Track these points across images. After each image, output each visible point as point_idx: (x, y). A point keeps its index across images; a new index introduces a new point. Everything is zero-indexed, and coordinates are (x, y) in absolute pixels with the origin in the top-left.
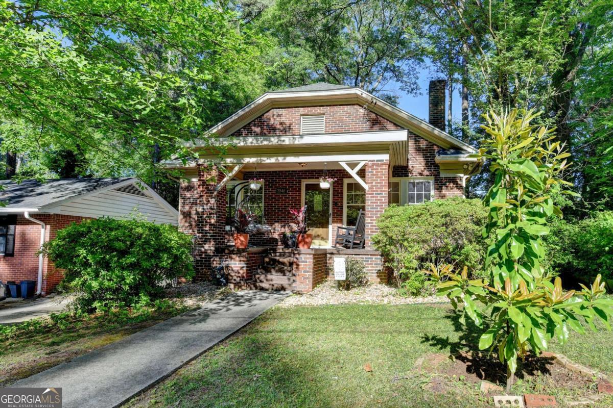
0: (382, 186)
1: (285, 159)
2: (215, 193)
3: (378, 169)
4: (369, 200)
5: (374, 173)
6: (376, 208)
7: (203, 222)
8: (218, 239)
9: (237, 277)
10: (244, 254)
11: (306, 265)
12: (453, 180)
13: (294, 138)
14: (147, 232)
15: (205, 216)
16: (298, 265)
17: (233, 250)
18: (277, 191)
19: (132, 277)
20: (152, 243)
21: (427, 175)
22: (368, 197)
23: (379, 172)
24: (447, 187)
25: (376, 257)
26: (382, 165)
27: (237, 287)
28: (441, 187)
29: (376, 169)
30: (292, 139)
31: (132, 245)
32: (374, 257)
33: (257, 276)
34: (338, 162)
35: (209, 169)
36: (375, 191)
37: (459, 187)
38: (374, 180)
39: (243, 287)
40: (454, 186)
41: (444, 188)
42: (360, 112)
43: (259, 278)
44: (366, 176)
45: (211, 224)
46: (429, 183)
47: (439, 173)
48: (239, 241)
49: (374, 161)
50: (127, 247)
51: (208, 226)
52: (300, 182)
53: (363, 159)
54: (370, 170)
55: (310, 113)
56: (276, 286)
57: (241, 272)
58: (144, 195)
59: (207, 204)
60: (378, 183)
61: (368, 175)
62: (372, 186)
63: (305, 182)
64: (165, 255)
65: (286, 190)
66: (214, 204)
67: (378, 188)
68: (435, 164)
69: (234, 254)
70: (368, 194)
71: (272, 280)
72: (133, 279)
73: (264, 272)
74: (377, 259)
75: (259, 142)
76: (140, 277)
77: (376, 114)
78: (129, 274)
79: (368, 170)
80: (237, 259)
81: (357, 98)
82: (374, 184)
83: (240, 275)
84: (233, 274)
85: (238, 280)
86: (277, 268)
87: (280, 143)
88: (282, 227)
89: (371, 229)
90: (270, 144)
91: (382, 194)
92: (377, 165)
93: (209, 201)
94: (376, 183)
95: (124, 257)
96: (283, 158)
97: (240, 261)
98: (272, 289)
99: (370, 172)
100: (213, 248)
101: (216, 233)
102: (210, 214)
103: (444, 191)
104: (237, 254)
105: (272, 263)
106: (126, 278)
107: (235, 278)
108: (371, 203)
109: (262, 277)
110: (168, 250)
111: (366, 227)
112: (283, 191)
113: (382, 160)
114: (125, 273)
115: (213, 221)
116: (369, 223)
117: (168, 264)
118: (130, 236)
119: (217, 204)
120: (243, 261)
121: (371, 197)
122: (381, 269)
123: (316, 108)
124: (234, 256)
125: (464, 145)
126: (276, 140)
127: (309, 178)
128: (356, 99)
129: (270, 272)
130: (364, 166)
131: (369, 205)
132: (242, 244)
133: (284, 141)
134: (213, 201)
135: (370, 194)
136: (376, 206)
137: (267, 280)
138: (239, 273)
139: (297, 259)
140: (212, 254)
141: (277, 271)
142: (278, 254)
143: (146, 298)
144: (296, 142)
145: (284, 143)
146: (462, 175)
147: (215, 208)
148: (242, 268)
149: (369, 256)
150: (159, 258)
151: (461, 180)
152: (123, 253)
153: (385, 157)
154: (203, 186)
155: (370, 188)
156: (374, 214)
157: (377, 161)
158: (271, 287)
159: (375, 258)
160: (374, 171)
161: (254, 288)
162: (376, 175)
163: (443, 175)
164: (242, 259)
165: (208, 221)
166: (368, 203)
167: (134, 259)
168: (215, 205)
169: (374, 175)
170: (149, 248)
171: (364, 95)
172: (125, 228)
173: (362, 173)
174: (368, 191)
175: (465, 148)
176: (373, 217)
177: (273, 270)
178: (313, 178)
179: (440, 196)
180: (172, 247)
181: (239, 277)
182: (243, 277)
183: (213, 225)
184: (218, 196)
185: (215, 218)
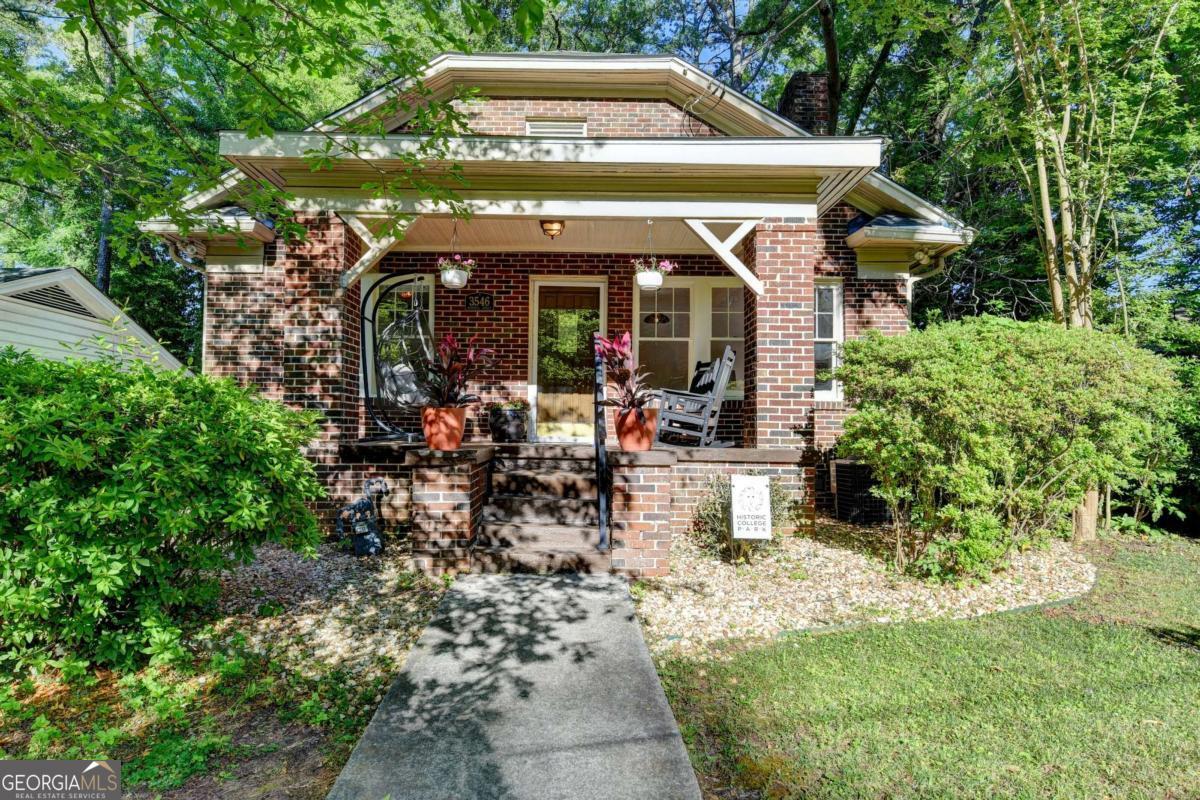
0: (800, 284)
1: (539, 205)
2: (339, 293)
3: (788, 242)
4: (767, 321)
5: (779, 251)
6: (784, 343)
7: (302, 375)
8: (346, 421)
9: (444, 534)
10: (465, 466)
11: (649, 498)
12: (890, 287)
13: (576, 146)
14: (172, 402)
15: (307, 357)
16: (628, 498)
17: (431, 456)
18: (468, 301)
19: (117, 567)
20: (201, 440)
21: (830, 274)
22: (764, 313)
23: (792, 249)
24: (874, 301)
25: (786, 467)
26: (799, 231)
27: (442, 563)
28: (862, 301)
29: (782, 242)
30: (571, 147)
31: (121, 448)
32: (780, 468)
33: (491, 528)
34: (682, 219)
35: (322, 223)
36: (780, 298)
37: (900, 301)
38: (780, 270)
39: (462, 566)
40: (890, 298)
41: (867, 303)
42: (673, 120)
43: (495, 533)
44: (758, 260)
45: (326, 380)
46: (830, 290)
47: (855, 269)
48: (443, 427)
49: (779, 220)
50: (99, 459)
51: (318, 385)
52: (526, 281)
53: (750, 213)
54: (768, 244)
55: (550, 114)
56: (559, 558)
57: (455, 520)
58: (89, 314)
59: (315, 323)
60: (789, 277)
61: (763, 256)
62: (773, 284)
63: (537, 282)
64: (247, 484)
65: (491, 300)
66: (334, 324)
67: (790, 292)
68: (847, 248)
69: (431, 467)
70: (763, 305)
71: (535, 539)
72: (121, 574)
73: (501, 513)
74: (789, 472)
75: (477, 151)
76: (146, 563)
77: (710, 126)
78: (105, 558)
79: (762, 243)
80: (443, 481)
81: (667, 84)
82: (778, 279)
83: (450, 529)
84: (428, 526)
85: (445, 542)
86: (538, 503)
87: (537, 156)
88: (482, 389)
89: (770, 396)
90: (510, 158)
91: (799, 306)
92: (788, 231)
93: (320, 316)
94: (783, 277)
95: (86, 494)
96: (534, 202)
97: (452, 487)
98: (549, 568)
99: (767, 249)
100: (333, 447)
101: (342, 405)
102: (322, 352)
103: (869, 310)
104: (439, 468)
105: (513, 486)
106: (97, 572)
107: (435, 536)
108: (772, 328)
109: (506, 531)
110: (252, 463)
111: (759, 392)
112: (484, 302)
113: (801, 220)
114: (91, 555)
115: (332, 372)
116: (767, 380)
117: (260, 514)
118: (109, 417)
119: (342, 324)
120: (459, 487)
121: (772, 313)
122: (799, 498)
123: (565, 104)
124: (431, 474)
125: (923, 206)
126: (528, 150)
127: (550, 272)
128: (663, 87)
129: (520, 514)
130: (753, 232)
131: (765, 335)
132: (450, 437)
133: (548, 152)
134: (331, 315)
135: (768, 305)
136: (784, 336)
137: (521, 539)
138: (448, 522)
139: (626, 479)
140: (330, 463)
141: (538, 512)
142: (521, 462)
143: (166, 637)
144: (584, 157)
145: (548, 159)
146: (906, 276)
147: (339, 334)
148: (457, 508)
149: (769, 467)
150: (224, 495)
151: (903, 285)
152: (81, 482)
153: (809, 212)
154: (301, 272)
155: (767, 291)
156: (778, 358)
157: (787, 220)
158: (545, 560)
159: (784, 472)
160: (779, 247)
161: (493, 567)
162: (782, 256)
163: (863, 274)
164: (457, 481)
165: (319, 371)
166: (764, 328)
167: (129, 503)
168: (339, 327)
169: (778, 256)
170: (189, 460)
171: (691, 76)
172: (85, 384)
173: (747, 251)
174: (765, 298)
175: (923, 211)
176: (776, 366)
177: (526, 508)
178: (559, 273)
179: (859, 323)
180: (267, 454)
181: (449, 534)
182: (462, 535)
183: (334, 382)
184: (345, 303)
185: (339, 363)
